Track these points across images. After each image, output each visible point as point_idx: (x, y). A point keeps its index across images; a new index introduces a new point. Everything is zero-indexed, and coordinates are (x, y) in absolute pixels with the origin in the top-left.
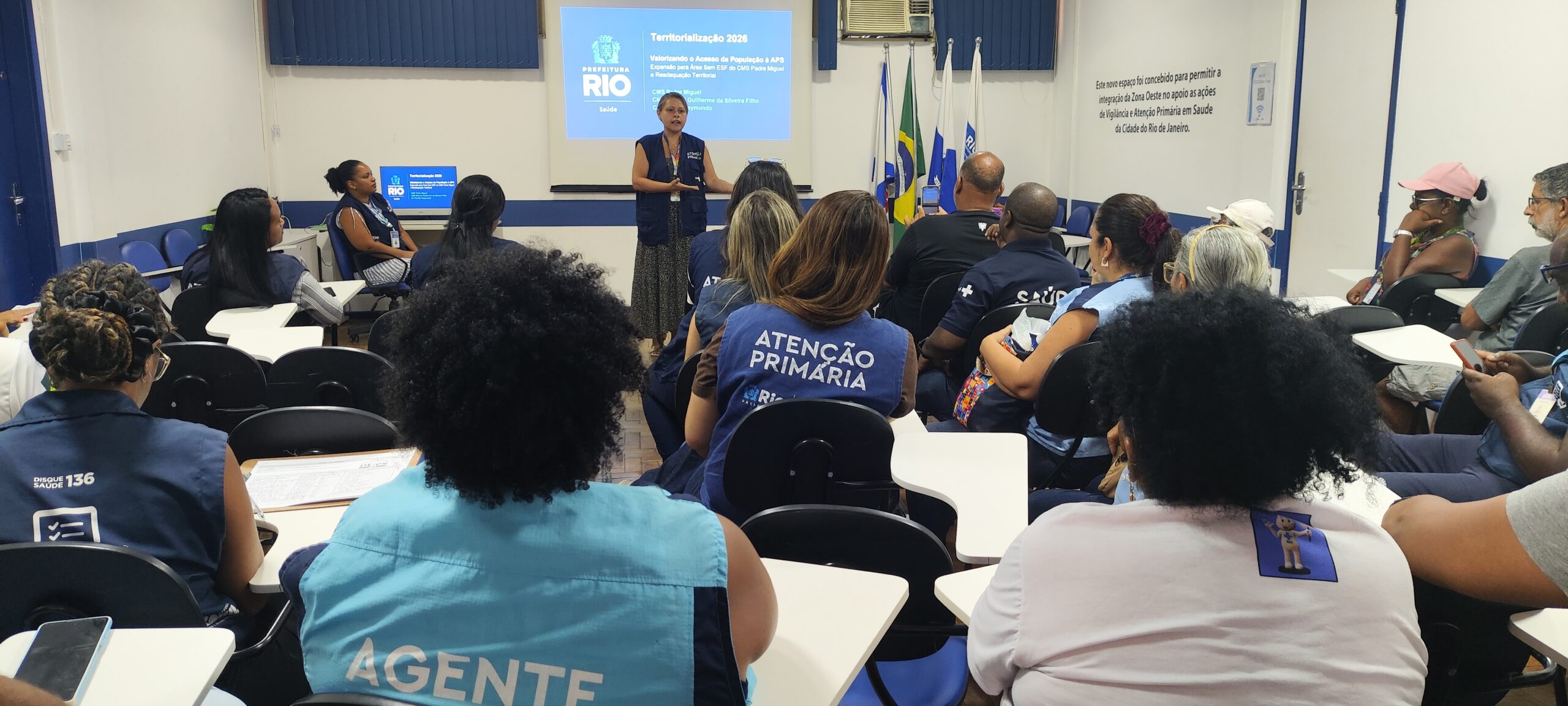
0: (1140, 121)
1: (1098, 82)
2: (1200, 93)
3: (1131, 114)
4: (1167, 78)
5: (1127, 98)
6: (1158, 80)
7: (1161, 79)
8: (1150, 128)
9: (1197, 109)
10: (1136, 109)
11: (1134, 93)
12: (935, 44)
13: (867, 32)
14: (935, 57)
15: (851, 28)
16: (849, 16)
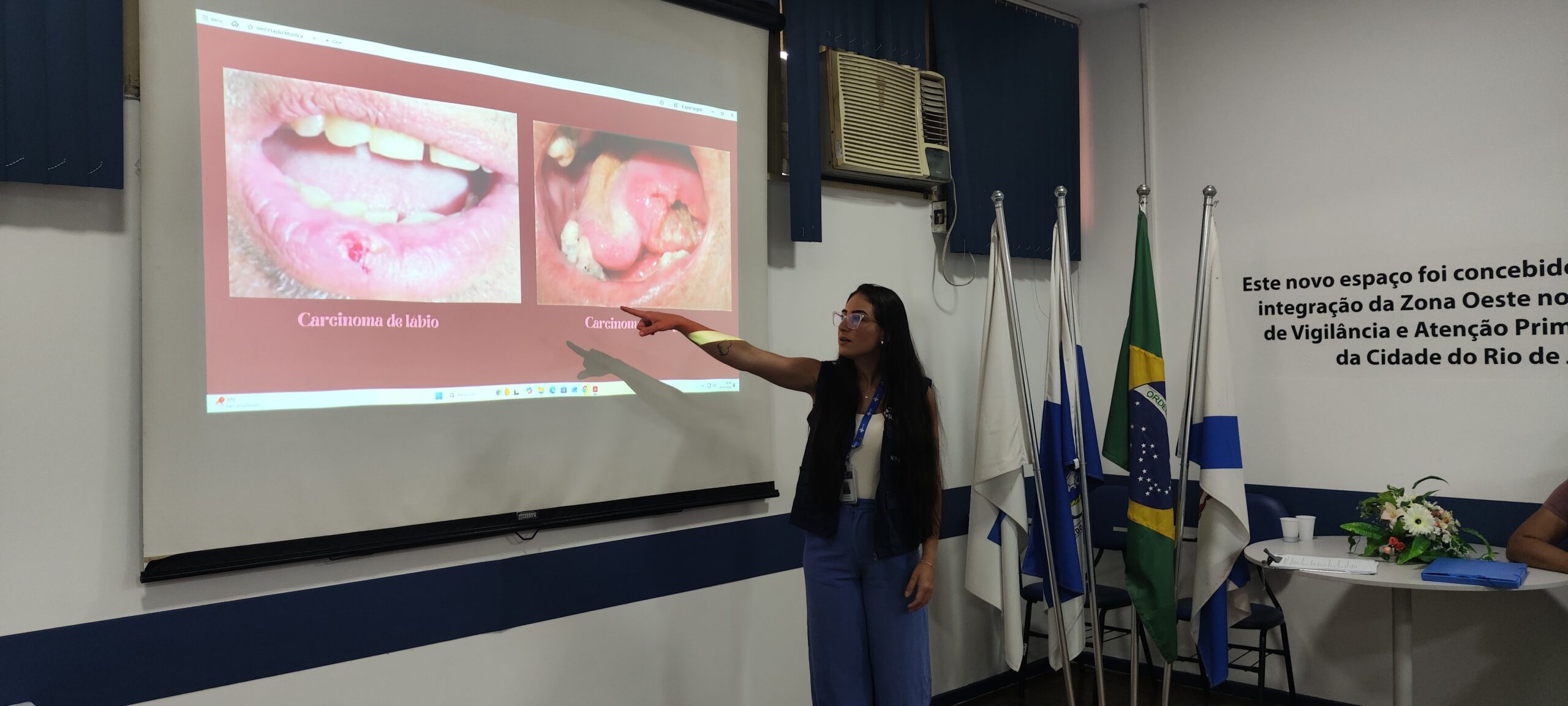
0: (1443, 346)
1: (1245, 279)
3: (1399, 332)
4: (1559, 268)
5: (1377, 305)
6: (1510, 272)
7: (1528, 270)
8: (1487, 357)
10: (1422, 324)
11: (1410, 297)
12: (939, 206)
13: (867, 171)
14: (940, 229)
15: (846, 160)
16: (843, 135)
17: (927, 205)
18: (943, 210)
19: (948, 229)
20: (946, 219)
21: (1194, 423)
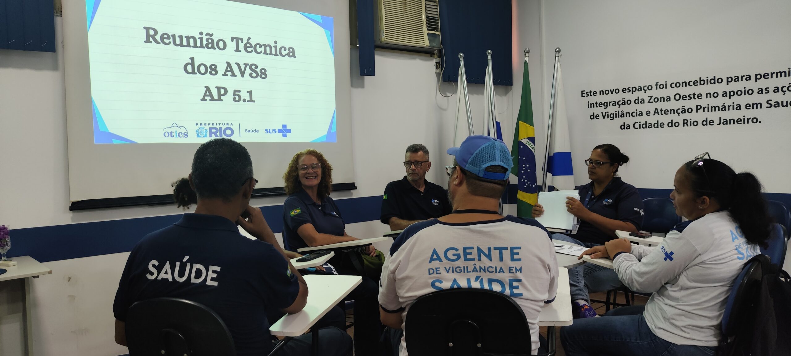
0: (665, 119)
1: (582, 91)
2: (777, 90)
3: (647, 114)
4: (715, 80)
5: (638, 101)
6: (694, 83)
7: (701, 82)
8: (684, 123)
9: (773, 104)
10: (656, 109)
11: (651, 97)
12: (438, 60)
13: (398, 44)
14: (439, 71)
15: (386, 39)
16: (384, 27)
17: (432, 60)
18: (439, 62)
19: (441, 70)
20: (440, 66)
21: (549, 156)
